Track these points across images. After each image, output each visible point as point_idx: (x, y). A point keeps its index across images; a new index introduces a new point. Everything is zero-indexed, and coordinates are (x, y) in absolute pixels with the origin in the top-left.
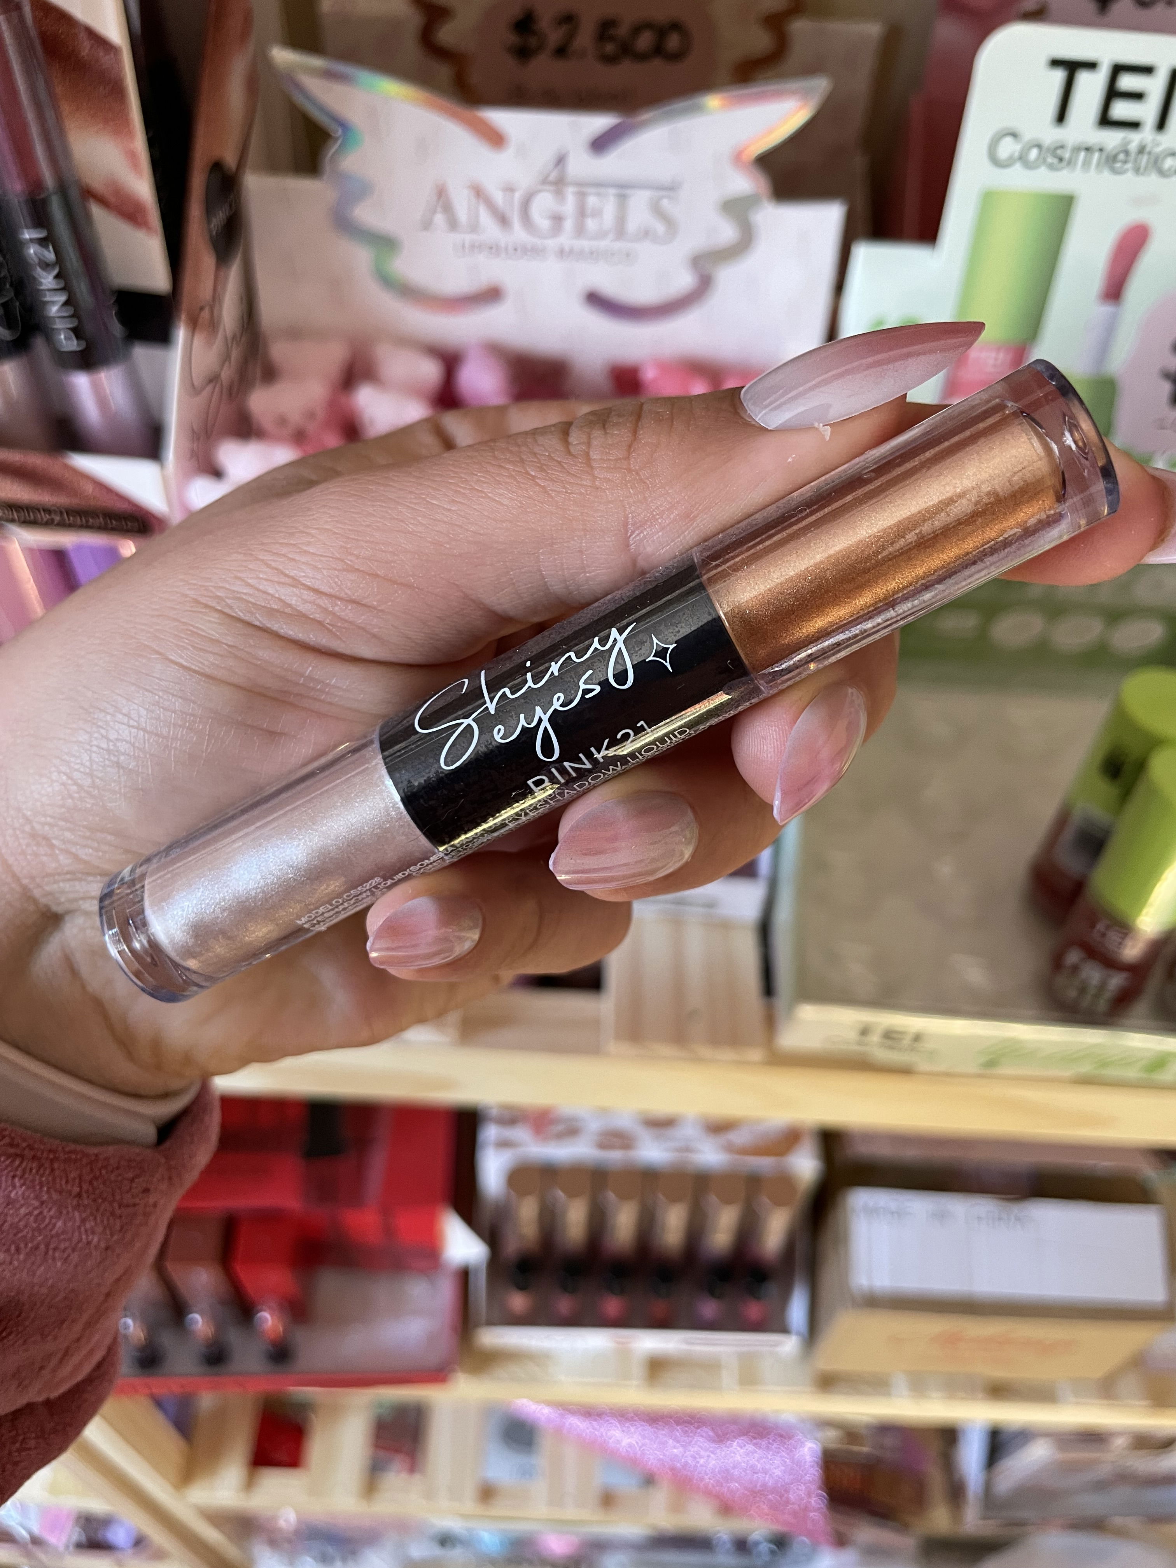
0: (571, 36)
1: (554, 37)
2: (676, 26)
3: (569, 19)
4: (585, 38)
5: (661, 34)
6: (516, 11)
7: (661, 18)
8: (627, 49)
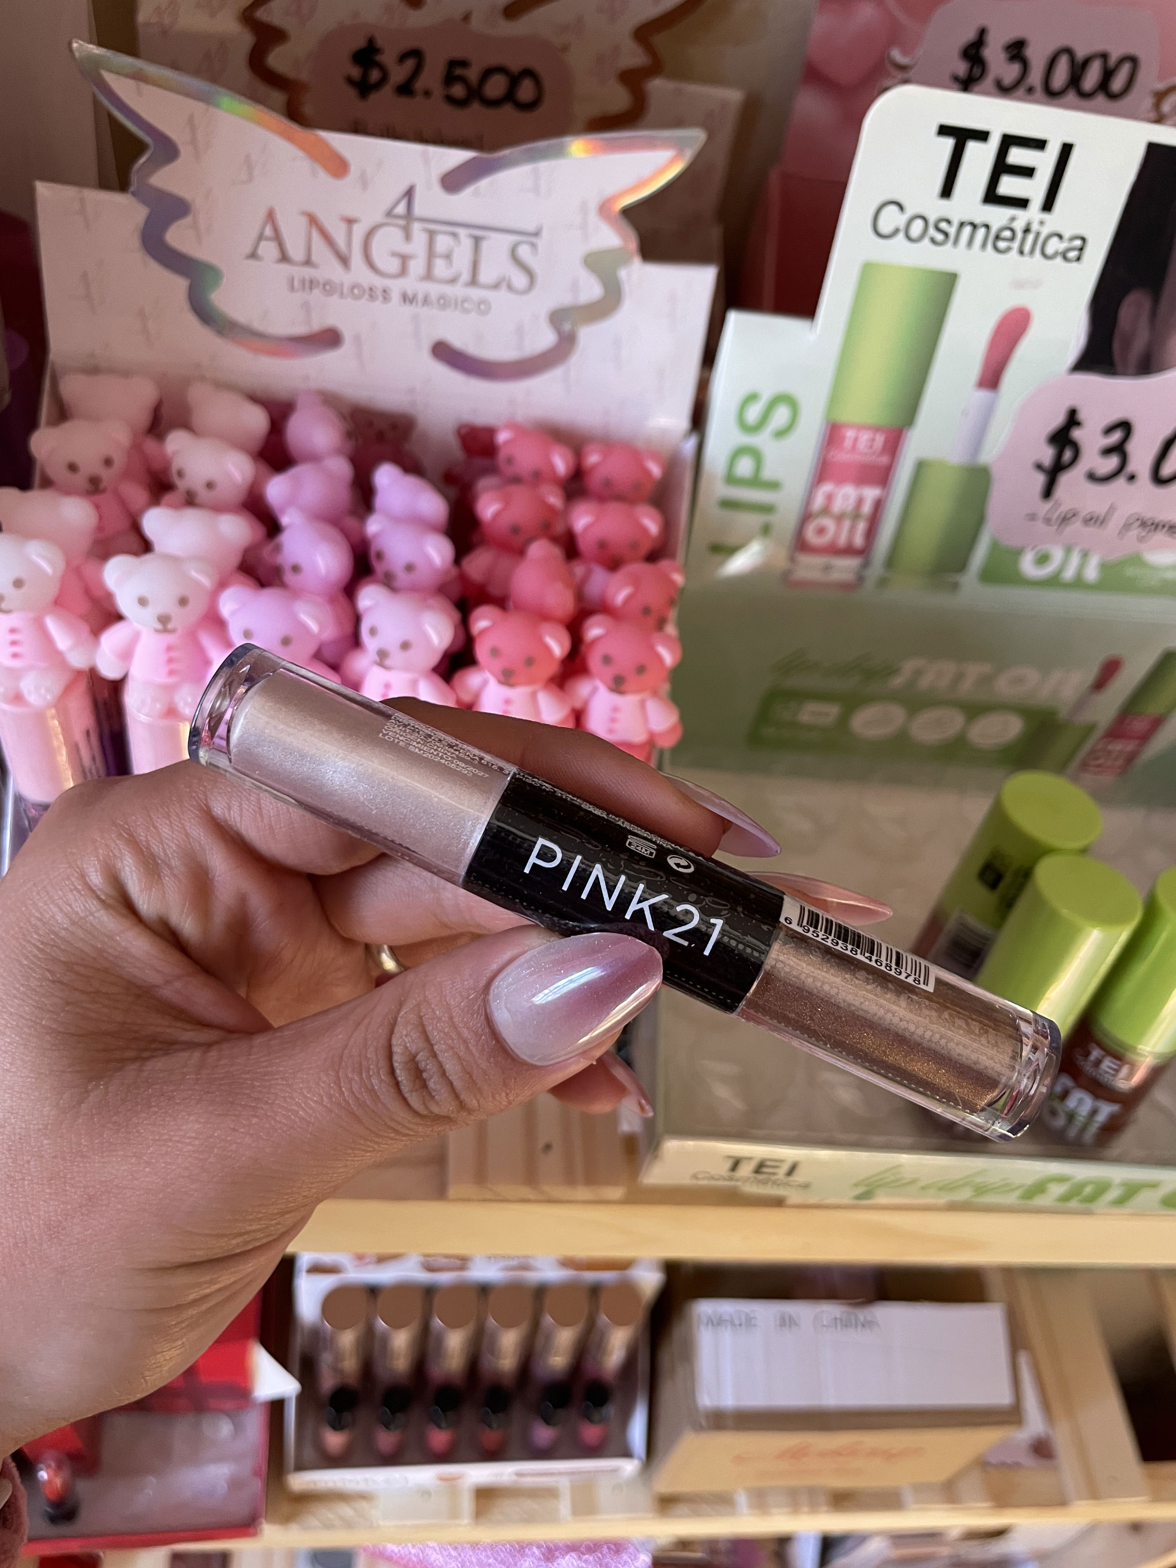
0: (416, 73)
2: (531, 74)
3: (417, 55)
4: (432, 78)
5: (514, 80)
6: (360, 43)
7: (515, 66)
8: (475, 94)
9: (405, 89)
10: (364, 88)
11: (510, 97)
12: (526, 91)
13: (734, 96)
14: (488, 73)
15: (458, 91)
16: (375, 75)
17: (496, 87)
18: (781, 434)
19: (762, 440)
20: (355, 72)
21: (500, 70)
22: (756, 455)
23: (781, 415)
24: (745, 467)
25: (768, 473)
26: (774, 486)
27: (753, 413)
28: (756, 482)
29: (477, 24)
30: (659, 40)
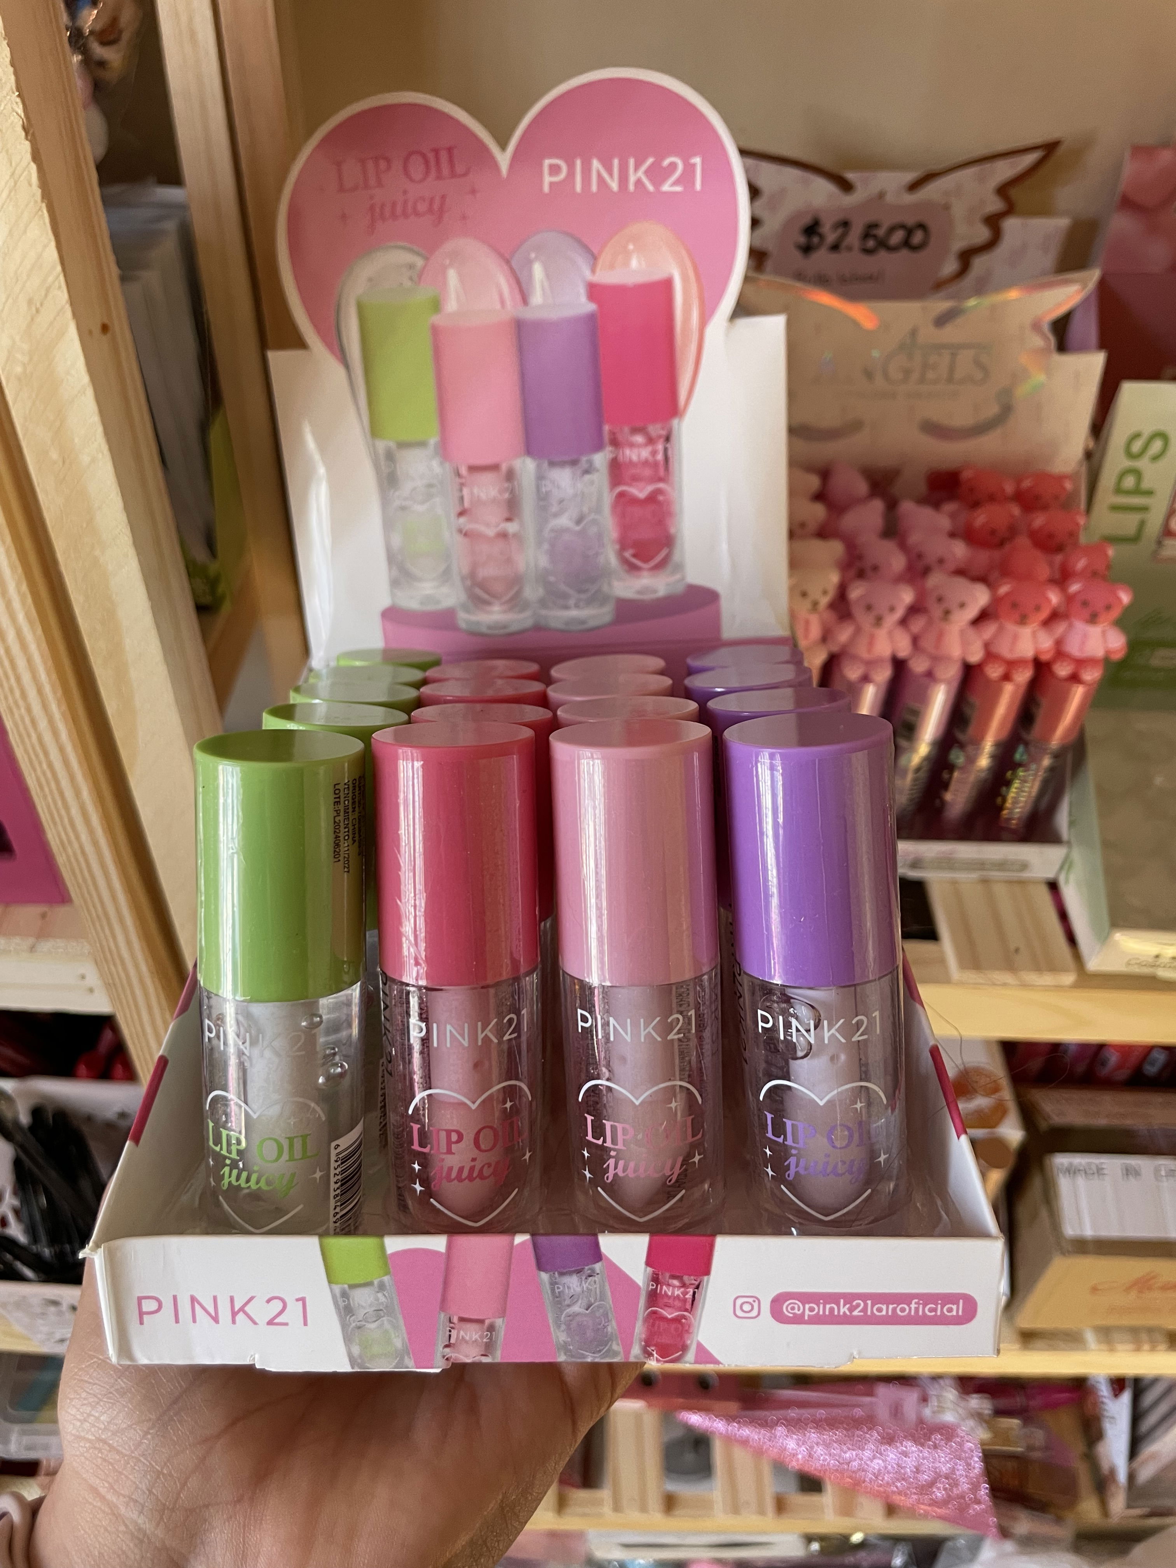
0: (844, 236)
1: (831, 237)
2: (922, 226)
3: (845, 224)
4: (854, 237)
5: (910, 232)
6: (807, 220)
7: (910, 221)
8: (883, 244)
9: (835, 247)
10: (807, 249)
11: (906, 243)
12: (918, 237)
13: (1063, 222)
14: (892, 229)
15: (871, 243)
16: (816, 240)
17: (897, 237)
18: (1156, 458)
19: (1142, 464)
20: (802, 240)
21: (903, 226)
22: (1137, 473)
23: (1157, 445)
24: (1129, 482)
25: (1146, 485)
26: (1149, 493)
27: (1137, 447)
28: (1137, 491)
29: (889, 198)
30: (1014, 193)
